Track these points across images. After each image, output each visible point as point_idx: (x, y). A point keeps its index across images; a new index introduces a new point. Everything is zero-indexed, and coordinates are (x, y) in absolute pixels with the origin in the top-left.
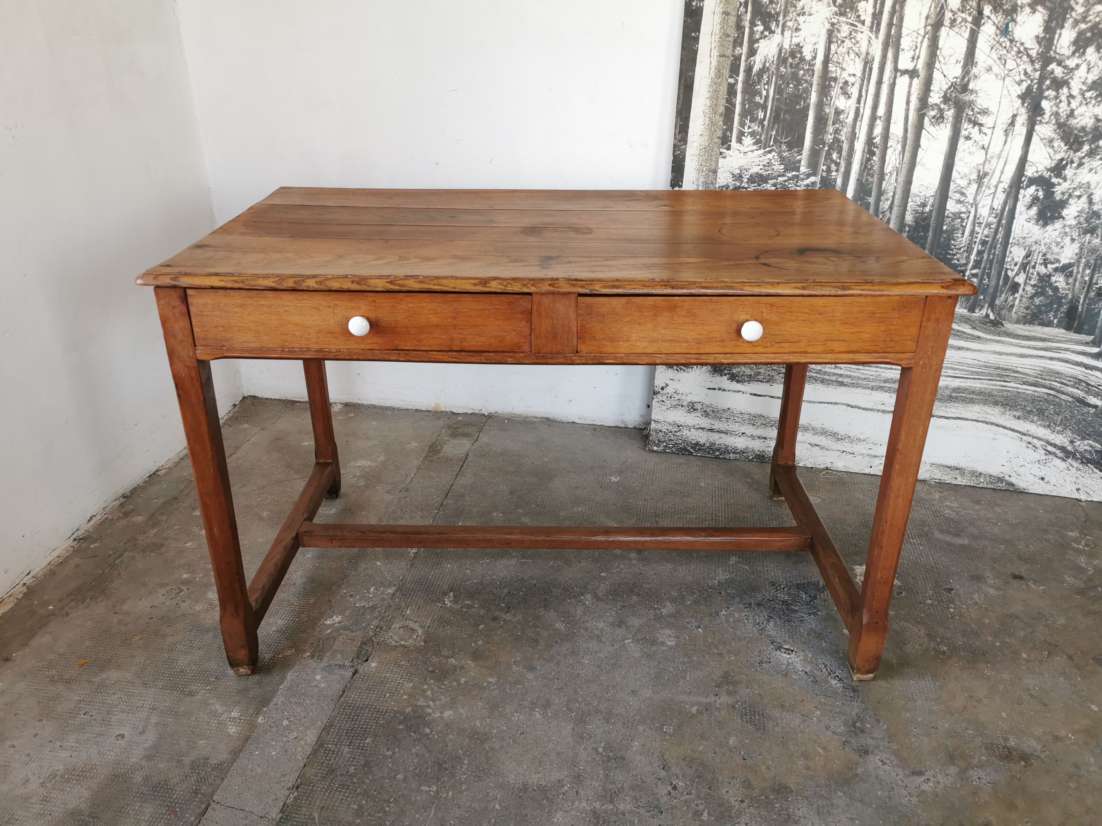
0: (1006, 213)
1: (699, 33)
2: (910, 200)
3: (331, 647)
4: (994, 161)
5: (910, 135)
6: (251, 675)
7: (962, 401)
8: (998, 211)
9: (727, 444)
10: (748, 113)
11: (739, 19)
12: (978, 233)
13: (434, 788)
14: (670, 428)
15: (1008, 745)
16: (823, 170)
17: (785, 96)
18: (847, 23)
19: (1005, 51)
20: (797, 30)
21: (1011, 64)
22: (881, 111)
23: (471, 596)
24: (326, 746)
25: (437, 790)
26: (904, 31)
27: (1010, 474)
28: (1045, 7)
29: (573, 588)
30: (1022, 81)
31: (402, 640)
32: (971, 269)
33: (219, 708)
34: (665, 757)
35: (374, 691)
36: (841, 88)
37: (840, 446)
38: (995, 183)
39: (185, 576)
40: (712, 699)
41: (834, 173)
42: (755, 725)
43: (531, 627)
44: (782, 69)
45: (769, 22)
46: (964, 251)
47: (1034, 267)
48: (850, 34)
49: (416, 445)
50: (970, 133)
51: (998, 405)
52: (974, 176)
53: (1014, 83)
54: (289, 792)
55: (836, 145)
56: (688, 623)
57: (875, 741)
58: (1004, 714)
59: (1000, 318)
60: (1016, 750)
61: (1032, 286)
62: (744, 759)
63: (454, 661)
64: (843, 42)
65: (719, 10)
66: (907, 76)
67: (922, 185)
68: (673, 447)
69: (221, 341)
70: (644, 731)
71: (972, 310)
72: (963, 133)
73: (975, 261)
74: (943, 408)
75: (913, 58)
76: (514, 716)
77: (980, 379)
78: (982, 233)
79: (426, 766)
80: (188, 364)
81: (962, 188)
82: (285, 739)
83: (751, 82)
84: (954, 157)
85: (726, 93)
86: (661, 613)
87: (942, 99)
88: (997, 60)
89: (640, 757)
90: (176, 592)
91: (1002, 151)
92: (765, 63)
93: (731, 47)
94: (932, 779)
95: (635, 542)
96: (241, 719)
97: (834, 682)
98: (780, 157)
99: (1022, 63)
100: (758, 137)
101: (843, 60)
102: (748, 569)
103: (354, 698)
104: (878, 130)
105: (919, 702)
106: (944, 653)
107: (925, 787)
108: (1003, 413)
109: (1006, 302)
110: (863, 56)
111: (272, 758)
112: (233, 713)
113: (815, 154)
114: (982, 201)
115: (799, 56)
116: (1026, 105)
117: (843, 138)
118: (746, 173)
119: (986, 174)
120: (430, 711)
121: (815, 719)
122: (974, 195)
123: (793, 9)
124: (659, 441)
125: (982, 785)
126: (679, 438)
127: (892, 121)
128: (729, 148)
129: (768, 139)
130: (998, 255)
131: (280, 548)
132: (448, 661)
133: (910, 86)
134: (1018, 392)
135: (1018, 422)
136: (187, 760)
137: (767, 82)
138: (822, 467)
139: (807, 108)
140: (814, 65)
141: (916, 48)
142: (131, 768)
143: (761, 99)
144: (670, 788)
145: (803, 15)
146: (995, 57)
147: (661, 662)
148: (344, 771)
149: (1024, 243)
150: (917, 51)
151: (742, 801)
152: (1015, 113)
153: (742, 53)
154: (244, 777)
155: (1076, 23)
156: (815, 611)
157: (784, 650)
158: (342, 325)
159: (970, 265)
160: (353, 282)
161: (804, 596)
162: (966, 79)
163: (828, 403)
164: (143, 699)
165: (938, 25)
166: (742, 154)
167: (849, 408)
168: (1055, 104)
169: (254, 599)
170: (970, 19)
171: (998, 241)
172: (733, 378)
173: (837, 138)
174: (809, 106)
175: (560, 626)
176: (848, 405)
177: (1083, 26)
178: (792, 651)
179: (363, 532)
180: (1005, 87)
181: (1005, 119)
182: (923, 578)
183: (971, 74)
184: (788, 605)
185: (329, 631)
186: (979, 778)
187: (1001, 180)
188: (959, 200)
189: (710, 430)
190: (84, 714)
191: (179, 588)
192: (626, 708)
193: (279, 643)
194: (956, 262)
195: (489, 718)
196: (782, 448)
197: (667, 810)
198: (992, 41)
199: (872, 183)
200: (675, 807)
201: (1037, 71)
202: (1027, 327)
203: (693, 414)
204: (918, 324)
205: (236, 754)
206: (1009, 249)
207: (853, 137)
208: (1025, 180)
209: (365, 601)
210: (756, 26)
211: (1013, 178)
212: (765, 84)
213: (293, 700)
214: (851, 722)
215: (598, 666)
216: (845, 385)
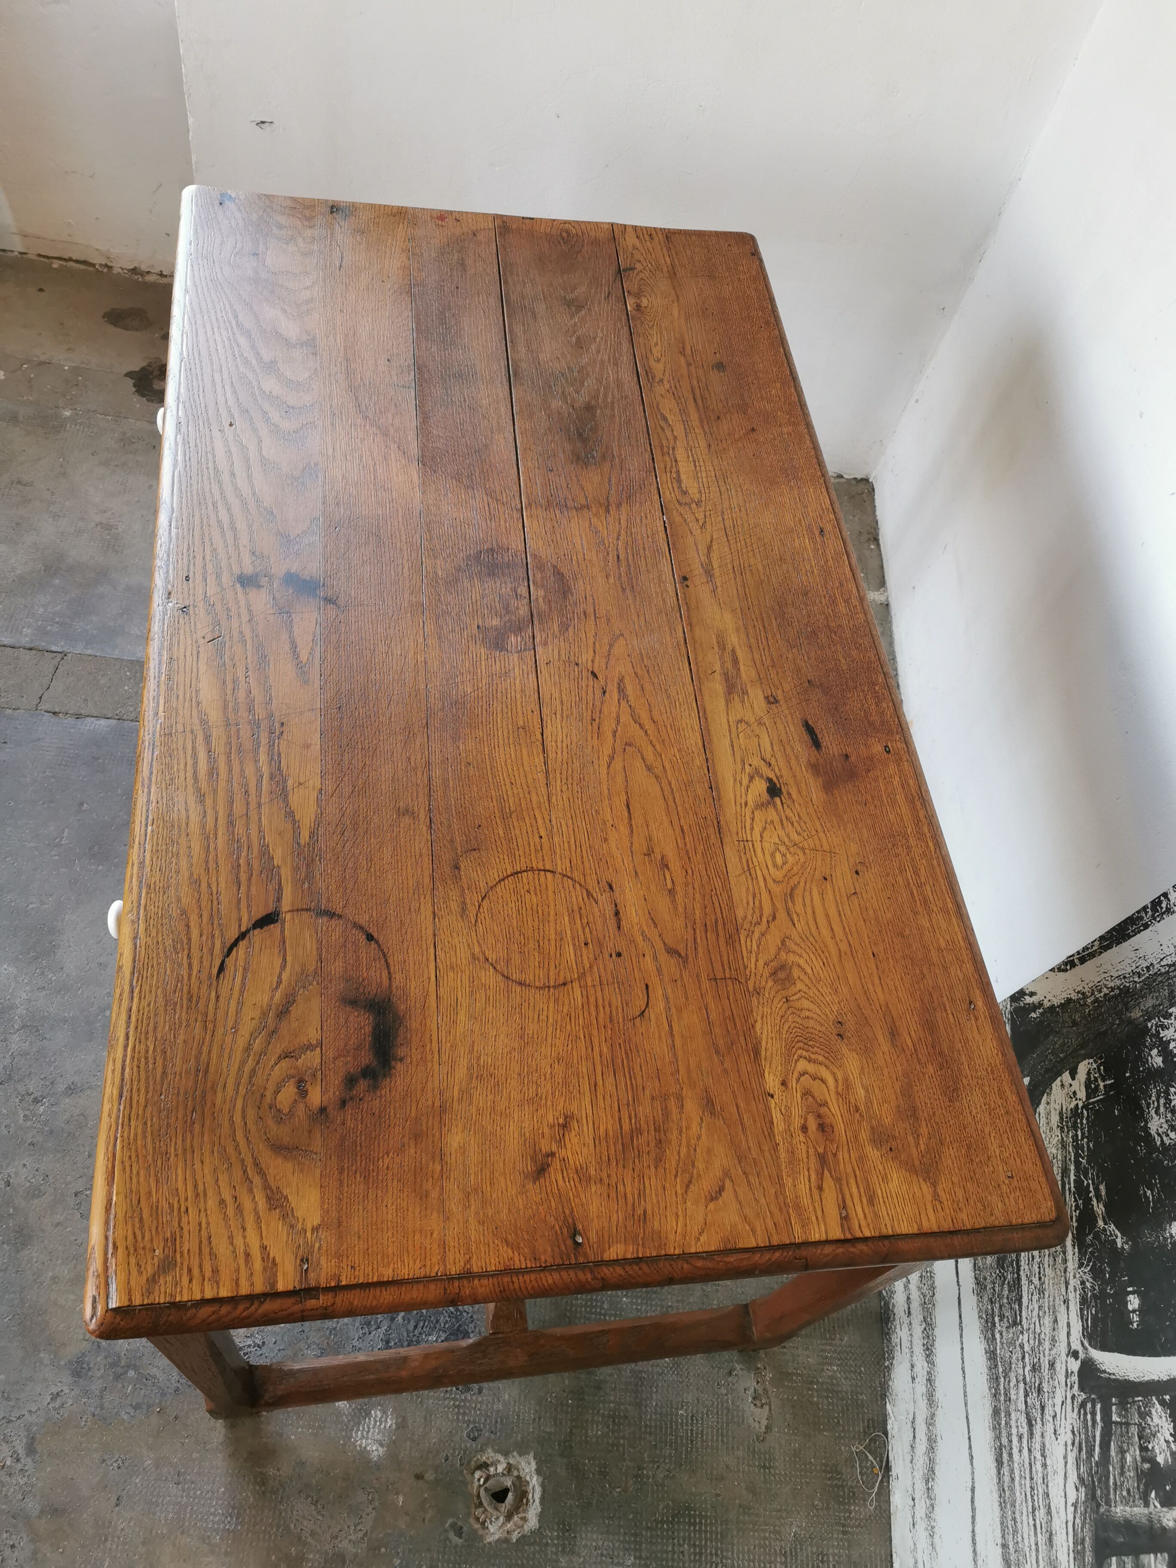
13: (63, 842)
25: (61, 845)
34: (87, 1091)
37: (920, 1489)
54: (69, 713)
57: (97, 1393)
62: (76, 1194)
79: (97, 830)
89: (90, 1060)
94: (19, 1466)
105: (174, 1490)
111: (117, 689)
136: (119, 621)
144: (37, 1095)
148: (94, 755)
154: (92, 672)
216: (999, 1473)
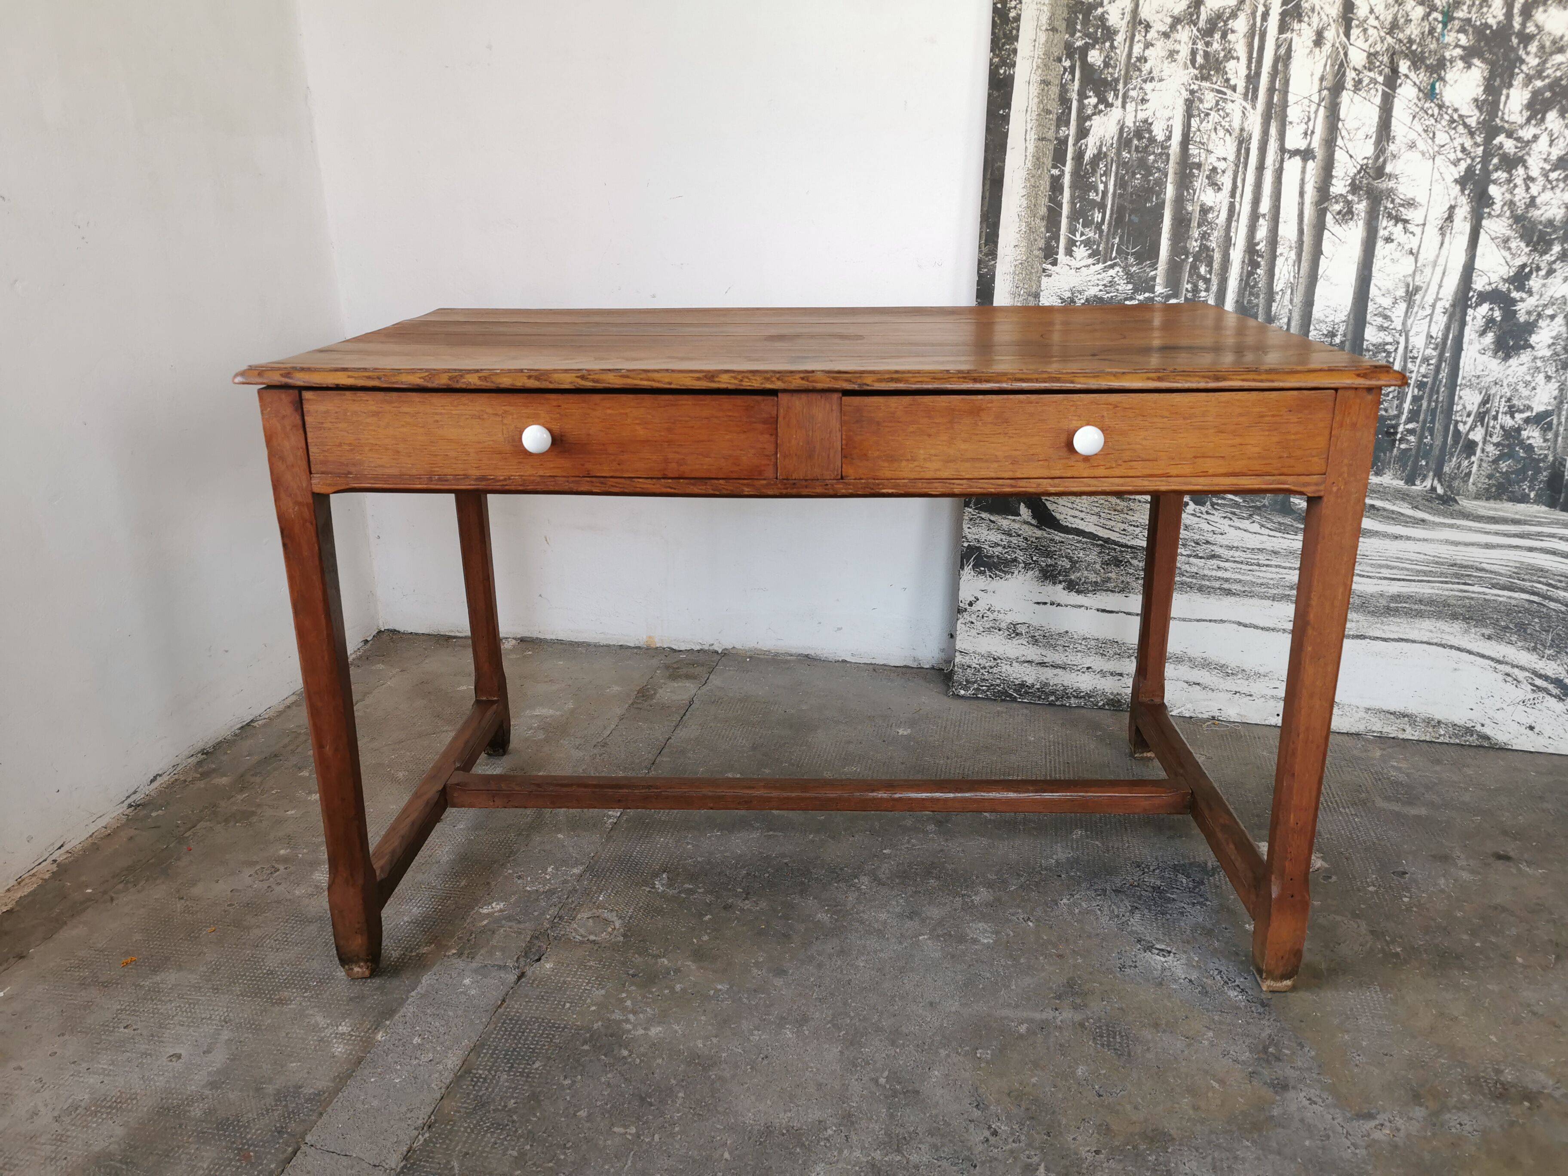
0: (1449, 342)
1: (1010, 110)
2: (1312, 328)
3: (488, 941)
4: (1428, 271)
5: (1307, 238)
6: (370, 977)
7: (1406, 614)
8: (1438, 340)
9: (1065, 684)
10: (1079, 215)
11: (1064, 89)
12: (1411, 372)
13: (633, 1130)
14: (983, 662)
15: (1502, 1079)
16: (1187, 289)
17: (1130, 190)
18: (1212, 90)
19: (1432, 121)
20: (1144, 101)
21: (1442, 137)
22: (1265, 206)
23: (693, 877)
24: (474, 1071)
25: (637, 1132)
26: (1291, 98)
27: (1484, 722)
28: (1484, 60)
29: (842, 869)
30: (1459, 160)
31: (591, 933)
32: (1406, 423)
33: (320, 1020)
34: (980, 1091)
35: (547, 1000)
36: (1208, 177)
37: (1231, 684)
38: (1431, 301)
39: (282, 852)
40: (1048, 1014)
41: (1203, 294)
42: (1115, 1049)
43: (780, 918)
44: (1125, 154)
45: (1105, 91)
46: (1394, 397)
47: (1495, 418)
48: (1217, 104)
49: (619, 689)
50: (1391, 233)
51: (1457, 619)
52: (1401, 292)
53: (1449, 164)
54: (416, 1133)
55: (1204, 255)
56: (1013, 915)
57: (1298, 1072)
58: (1493, 1038)
59: (1452, 492)
60: (1514, 1086)
61: (1494, 445)
62: (1100, 1096)
63: (666, 962)
64: (1207, 115)
65: (1036, 78)
66: (1298, 158)
67: (1328, 307)
68: (987, 691)
69: (347, 465)
70: (948, 1056)
71: (1410, 481)
72: (1382, 233)
73: (1410, 411)
74: (1379, 625)
75: (1306, 134)
76: (753, 1035)
77: (1429, 582)
78: (1418, 372)
79: (621, 1100)
80: (300, 499)
81: (1385, 309)
82: (415, 1062)
83: (1082, 173)
84: (1371, 267)
85: (1048, 188)
86: (972, 901)
87: (1348, 188)
88: (1423, 134)
89: (942, 1091)
90: (269, 872)
91: (1438, 257)
92: (1101, 146)
93: (1053, 128)
94: (1387, 1124)
95: (932, 800)
96: (352, 1036)
97: (1232, 994)
98: (1127, 274)
99: (1457, 135)
100: (1095, 247)
101: (1208, 140)
102: (1100, 845)
103: (518, 1009)
104: (1262, 233)
105: (1362, 1021)
106: (1397, 955)
107: (1377, 1135)
108: (1466, 631)
109: (1458, 468)
110: (1236, 133)
111: (395, 1087)
112: (340, 1028)
113: (1174, 269)
114: (1414, 326)
115: (1147, 136)
116: (1467, 192)
117: (1213, 245)
118: (1079, 297)
119: (1417, 289)
120: (629, 1027)
121: (1206, 1043)
122: (1402, 318)
123: (1138, 73)
124: (967, 681)
125: (1465, 1133)
126: (996, 676)
127: (1281, 220)
128: (1055, 263)
129: (1109, 249)
130: (1442, 402)
131: (420, 804)
132: (657, 963)
133: (1304, 172)
134: (1485, 599)
135: (1489, 643)
136: (270, 1089)
137: (1105, 171)
138: (1205, 716)
139: (1161, 205)
140: (1169, 147)
141: (1309, 120)
142: (187, 1099)
143: (1097, 195)
144: (987, 1133)
145: (1151, 81)
146: (1420, 129)
147: (973, 965)
148: (500, 1105)
149: (1478, 384)
150: (1311, 124)
151: (1097, 1152)
152: (1453, 203)
153: (1068, 135)
154: (352, 1112)
155: (1529, 79)
156: (1202, 900)
157: (1157, 952)
158: (514, 440)
159: (1404, 417)
160: (529, 377)
161: (1184, 881)
162: (1381, 160)
163: (1210, 621)
164: (211, 1008)
165: (1337, 88)
166: (1073, 271)
167: (1242, 628)
168: (1507, 190)
169: (379, 865)
170: (1381, 79)
171: (1441, 382)
172: (1071, 586)
173: (1205, 245)
174: (1164, 202)
175: (823, 917)
176: (1239, 624)
177: (1539, 84)
178: (1169, 952)
179: (539, 785)
180: (1436, 169)
181: (1438, 212)
182: (1362, 859)
183: (1388, 153)
184: (1161, 893)
185: (485, 922)
186: (1461, 1124)
187: (1440, 296)
188: (1382, 326)
189: (1040, 663)
190: (125, 1028)
191: (273, 867)
192: (921, 1026)
193: (413, 937)
194: (1383, 413)
195: (716, 1037)
196: (1145, 678)
197: (983, 1163)
198: (1414, 107)
199: (1257, 305)
200: (996, 1159)
201: (1479, 146)
202: (1492, 504)
203: (1015, 642)
204: (1327, 432)
205: (342, 1080)
206: (1457, 393)
207: (1227, 243)
208: (1473, 296)
209: (540, 883)
210: (1087, 97)
211: (1456, 293)
212: (1101, 176)
213: (428, 1011)
214: (1261, 1047)
215: (879, 970)
216: (1234, 594)
